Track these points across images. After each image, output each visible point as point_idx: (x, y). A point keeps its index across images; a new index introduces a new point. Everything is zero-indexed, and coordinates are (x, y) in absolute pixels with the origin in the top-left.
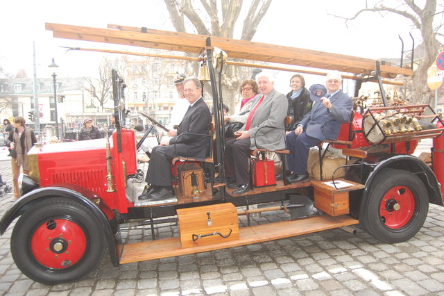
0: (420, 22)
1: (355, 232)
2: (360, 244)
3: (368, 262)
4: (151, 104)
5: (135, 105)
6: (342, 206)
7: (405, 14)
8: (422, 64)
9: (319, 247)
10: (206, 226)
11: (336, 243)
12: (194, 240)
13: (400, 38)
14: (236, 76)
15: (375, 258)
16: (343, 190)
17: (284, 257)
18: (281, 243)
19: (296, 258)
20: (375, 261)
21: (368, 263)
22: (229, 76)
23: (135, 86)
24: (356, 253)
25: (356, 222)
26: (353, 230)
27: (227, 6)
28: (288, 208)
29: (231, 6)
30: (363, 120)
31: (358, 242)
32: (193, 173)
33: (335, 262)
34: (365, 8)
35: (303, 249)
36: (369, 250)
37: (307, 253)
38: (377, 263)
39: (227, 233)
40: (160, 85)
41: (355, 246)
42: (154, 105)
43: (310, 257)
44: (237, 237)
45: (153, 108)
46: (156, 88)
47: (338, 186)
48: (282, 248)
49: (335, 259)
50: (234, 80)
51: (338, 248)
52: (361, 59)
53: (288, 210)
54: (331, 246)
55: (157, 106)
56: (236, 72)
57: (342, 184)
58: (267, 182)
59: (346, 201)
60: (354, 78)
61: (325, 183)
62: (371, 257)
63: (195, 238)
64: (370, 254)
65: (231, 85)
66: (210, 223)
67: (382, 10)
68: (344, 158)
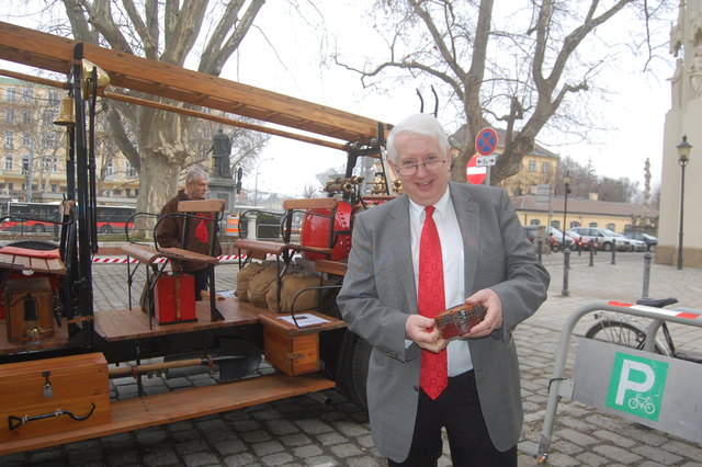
0: (463, 90)
1: (328, 401)
2: (339, 424)
3: (347, 455)
4: (36, 180)
5: (6, 179)
6: (309, 357)
7: (443, 76)
8: (464, 150)
9: (270, 433)
10: (42, 398)
11: (299, 423)
12: (11, 428)
13: (418, 93)
14: (183, 142)
15: (360, 447)
16: (310, 330)
17: (201, 454)
18: (203, 426)
19: (224, 454)
20: (358, 452)
21: (346, 458)
22: (171, 141)
23: (8, 146)
24: (330, 439)
25: (332, 384)
26: (326, 398)
27: (172, 26)
28: (215, 362)
29: (179, 26)
30: (352, 214)
31: (338, 420)
32: (29, 295)
33: (290, 458)
34: (390, 61)
35: (240, 435)
36: (352, 434)
37: (246, 443)
38: (362, 456)
39: (85, 412)
40: (56, 149)
41: (332, 426)
42: (43, 182)
43: (251, 451)
44: (107, 419)
45: (40, 186)
46: (49, 153)
47: (301, 323)
48: (203, 437)
49: (292, 454)
50: (179, 148)
51: (302, 431)
52: (356, 118)
53: (214, 366)
54: (290, 428)
55: (47, 184)
56: (183, 135)
57: (311, 320)
58: (178, 316)
59: (314, 349)
60: (344, 148)
61: (284, 318)
62: (353, 446)
63: (15, 422)
64: (353, 440)
65: (172, 155)
66: (49, 392)
67: (414, 67)
68: (317, 276)
